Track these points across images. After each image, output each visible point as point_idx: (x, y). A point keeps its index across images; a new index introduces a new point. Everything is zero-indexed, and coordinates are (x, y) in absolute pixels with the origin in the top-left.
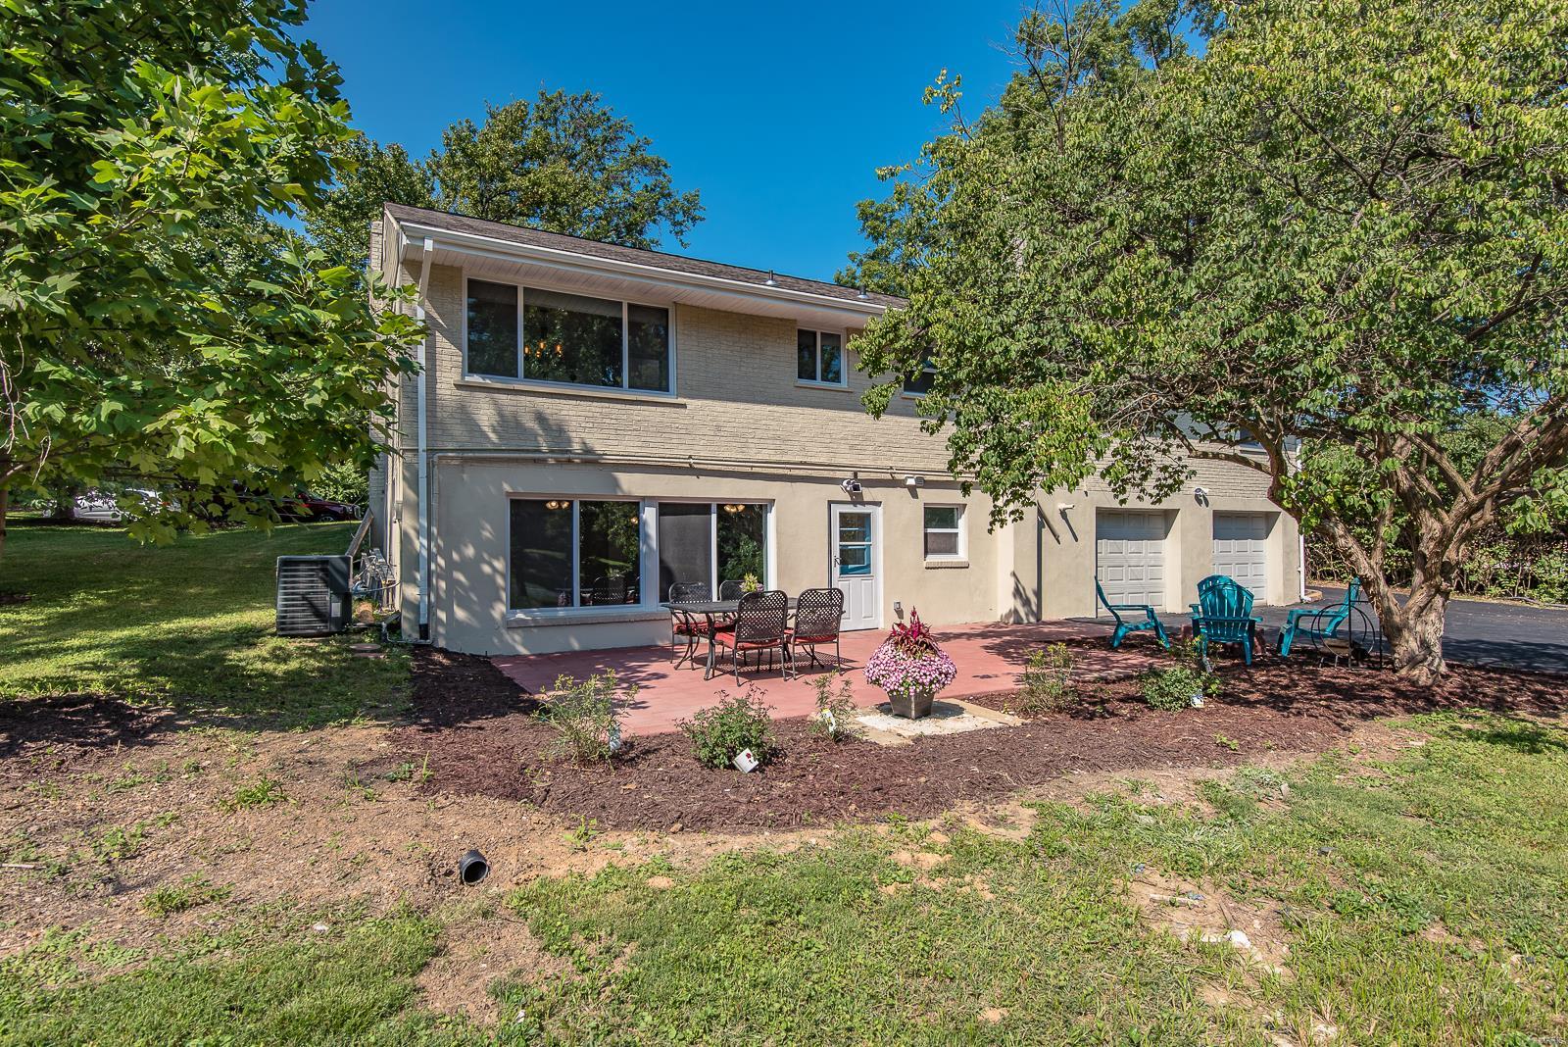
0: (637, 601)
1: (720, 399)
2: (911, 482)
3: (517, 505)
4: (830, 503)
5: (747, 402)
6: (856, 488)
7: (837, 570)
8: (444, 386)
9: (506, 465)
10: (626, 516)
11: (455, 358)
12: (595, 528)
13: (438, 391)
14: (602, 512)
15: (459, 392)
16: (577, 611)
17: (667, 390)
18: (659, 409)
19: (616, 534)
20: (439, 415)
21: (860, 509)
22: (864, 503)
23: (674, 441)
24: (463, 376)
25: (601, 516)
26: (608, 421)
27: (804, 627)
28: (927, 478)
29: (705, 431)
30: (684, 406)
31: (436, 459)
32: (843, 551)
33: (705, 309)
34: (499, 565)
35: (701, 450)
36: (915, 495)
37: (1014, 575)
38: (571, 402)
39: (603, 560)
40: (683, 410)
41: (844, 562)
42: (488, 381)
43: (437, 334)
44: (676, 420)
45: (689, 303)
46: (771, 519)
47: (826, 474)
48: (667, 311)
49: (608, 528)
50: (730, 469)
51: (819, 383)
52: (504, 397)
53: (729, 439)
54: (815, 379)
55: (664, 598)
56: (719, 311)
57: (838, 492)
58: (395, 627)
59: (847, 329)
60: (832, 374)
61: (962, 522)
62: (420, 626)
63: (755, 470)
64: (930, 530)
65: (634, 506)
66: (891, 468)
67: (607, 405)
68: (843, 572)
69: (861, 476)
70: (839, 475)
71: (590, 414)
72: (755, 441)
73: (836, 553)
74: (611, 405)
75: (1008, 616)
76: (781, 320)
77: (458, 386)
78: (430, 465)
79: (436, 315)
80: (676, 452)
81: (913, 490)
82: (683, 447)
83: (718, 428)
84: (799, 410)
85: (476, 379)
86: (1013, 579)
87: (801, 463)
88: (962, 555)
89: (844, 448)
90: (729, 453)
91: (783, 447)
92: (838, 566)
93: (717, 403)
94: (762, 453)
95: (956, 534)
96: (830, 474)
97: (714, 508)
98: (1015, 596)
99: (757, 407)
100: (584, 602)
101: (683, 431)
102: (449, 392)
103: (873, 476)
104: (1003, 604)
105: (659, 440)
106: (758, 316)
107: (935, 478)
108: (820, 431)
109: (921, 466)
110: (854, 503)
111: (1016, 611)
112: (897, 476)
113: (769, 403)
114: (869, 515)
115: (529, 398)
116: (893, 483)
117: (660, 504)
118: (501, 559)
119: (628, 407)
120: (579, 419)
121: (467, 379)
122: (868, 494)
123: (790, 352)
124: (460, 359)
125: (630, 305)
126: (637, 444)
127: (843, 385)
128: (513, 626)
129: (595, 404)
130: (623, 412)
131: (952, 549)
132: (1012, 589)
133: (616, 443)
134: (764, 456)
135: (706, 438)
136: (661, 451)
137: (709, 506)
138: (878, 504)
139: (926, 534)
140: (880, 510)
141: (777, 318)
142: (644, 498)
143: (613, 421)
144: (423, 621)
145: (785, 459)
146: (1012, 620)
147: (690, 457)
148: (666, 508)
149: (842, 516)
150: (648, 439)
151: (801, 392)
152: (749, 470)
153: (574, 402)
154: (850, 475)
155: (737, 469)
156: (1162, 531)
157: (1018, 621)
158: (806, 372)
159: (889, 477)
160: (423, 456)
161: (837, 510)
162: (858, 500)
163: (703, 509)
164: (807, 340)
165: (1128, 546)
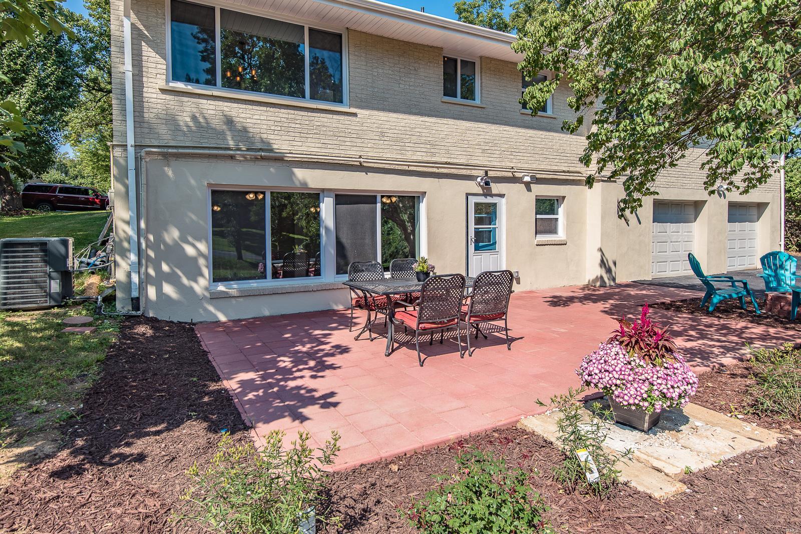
0: (318, 273)
1: (383, 110)
2: (527, 179)
3: (217, 195)
4: (467, 195)
5: (405, 113)
6: (487, 183)
7: (472, 247)
8: (150, 90)
9: (206, 160)
10: (307, 207)
11: (159, 66)
12: (284, 214)
13: (145, 95)
14: (290, 203)
15: (164, 96)
16: (269, 283)
17: (341, 101)
18: (335, 117)
19: (299, 219)
20: (146, 115)
21: (489, 200)
22: (492, 195)
23: (347, 143)
24: (167, 82)
25: (289, 206)
26: (293, 125)
27: (478, 307)
28: (538, 176)
29: (371, 135)
30: (355, 115)
31: (143, 154)
32: (478, 233)
33: (371, 35)
34: (203, 247)
35: (371, 152)
36: (529, 189)
37: (601, 250)
38: (262, 108)
39: (291, 235)
40: (354, 118)
41: (477, 242)
42: (189, 87)
43: (143, 44)
44: (349, 127)
45: (359, 29)
46: (423, 207)
47: (464, 172)
48: (340, 36)
49: (294, 214)
50: (392, 167)
51: (459, 100)
52: (205, 101)
53: (391, 143)
54: (456, 97)
55: (340, 270)
56: (382, 37)
57: (473, 187)
58: (110, 300)
59: (481, 57)
60: (469, 93)
61: (561, 210)
62: (132, 299)
63: (411, 168)
64: (538, 216)
65: (315, 197)
66: (512, 168)
67: (292, 112)
68: (477, 248)
69: (491, 174)
70: (474, 173)
71: (278, 119)
72: (411, 145)
73: (472, 234)
74: (296, 112)
75: (595, 280)
76: (431, 47)
77: (163, 91)
78: (138, 159)
79: (141, 27)
80: (349, 152)
81: (528, 186)
82: (355, 148)
83: (382, 134)
84: (445, 121)
85: (180, 86)
86: (599, 254)
87: (446, 163)
88: (561, 235)
89: (478, 152)
90: (389, 154)
91: (432, 150)
92: (473, 244)
93: (381, 114)
94: (416, 155)
95: (557, 219)
96: (467, 172)
97: (379, 199)
98: (601, 266)
99: (413, 117)
100: (275, 275)
101: (355, 136)
102: (155, 96)
103: (499, 174)
104: (592, 271)
105: (335, 142)
106: (413, 43)
107: (544, 176)
108: (460, 138)
109: (534, 166)
110: (485, 195)
111: (602, 277)
112: (517, 175)
113: (422, 115)
114: (495, 205)
115: (226, 104)
116: (514, 180)
117: (336, 195)
118: (204, 242)
119: (310, 114)
120: (270, 123)
121: (171, 84)
122: (496, 188)
123: (436, 74)
124: (165, 67)
125: (311, 30)
126: (317, 145)
127: (477, 102)
128: (216, 298)
129: (283, 111)
130: (306, 118)
131: (553, 230)
132: (599, 261)
133: (300, 144)
134: (418, 157)
135: (373, 141)
136: (337, 151)
137: (375, 197)
138: (502, 196)
139: (536, 219)
140: (504, 200)
141: (428, 46)
142: (323, 190)
143: (297, 126)
144: (135, 294)
145: (434, 159)
146: (598, 284)
147: (360, 157)
148: (342, 199)
149: (477, 205)
150: (326, 141)
151: (445, 106)
152: (406, 168)
153: (265, 109)
154: (482, 173)
155: (397, 167)
156: (693, 216)
157: (603, 285)
158: (449, 91)
159: (510, 175)
160: (131, 150)
161: (473, 200)
162: (488, 193)
163: (369, 199)
164: (450, 64)
165: (671, 227)
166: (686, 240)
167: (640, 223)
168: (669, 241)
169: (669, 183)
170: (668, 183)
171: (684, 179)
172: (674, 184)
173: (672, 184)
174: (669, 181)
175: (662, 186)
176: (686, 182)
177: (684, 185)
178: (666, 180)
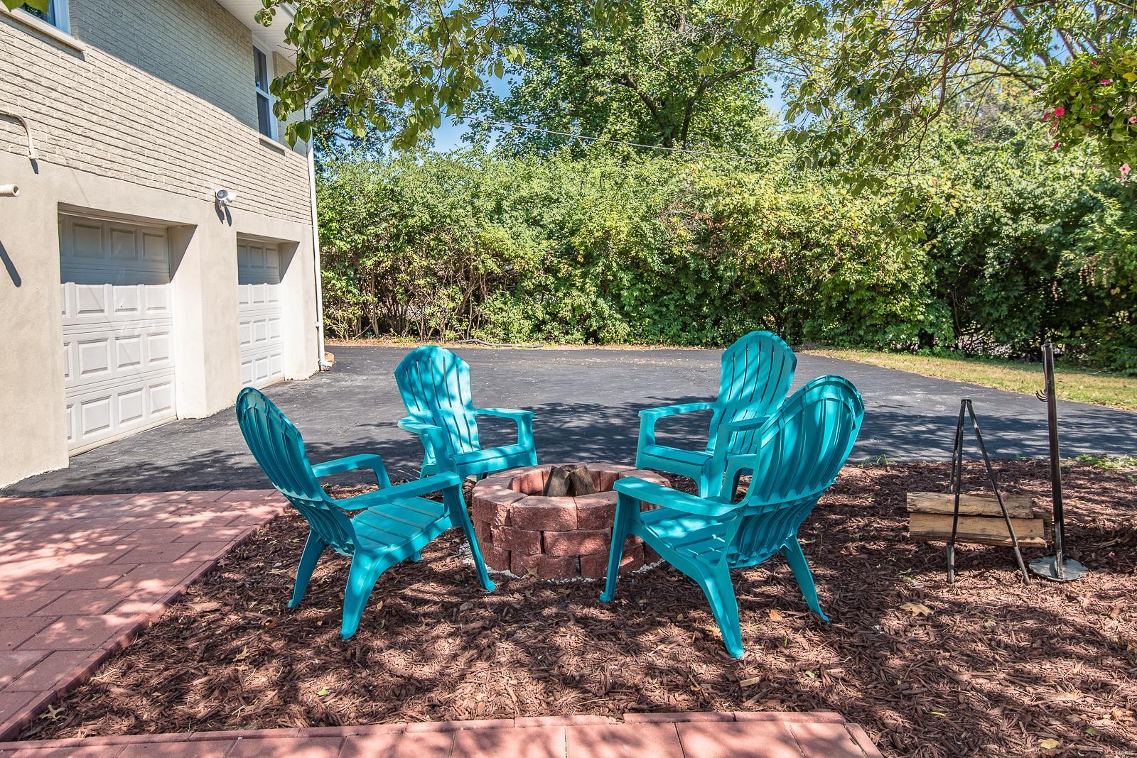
156: (167, 266)
165: (112, 295)
166: (152, 330)
167: (17, 281)
168: (111, 335)
169: (104, 163)
170: (98, 162)
171: (141, 158)
172: (116, 166)
173: (109, 165)
174: (100, 154)
175: (81, 166)
176: (146, 168)
177: (142, 174)
178: (93, 151)
